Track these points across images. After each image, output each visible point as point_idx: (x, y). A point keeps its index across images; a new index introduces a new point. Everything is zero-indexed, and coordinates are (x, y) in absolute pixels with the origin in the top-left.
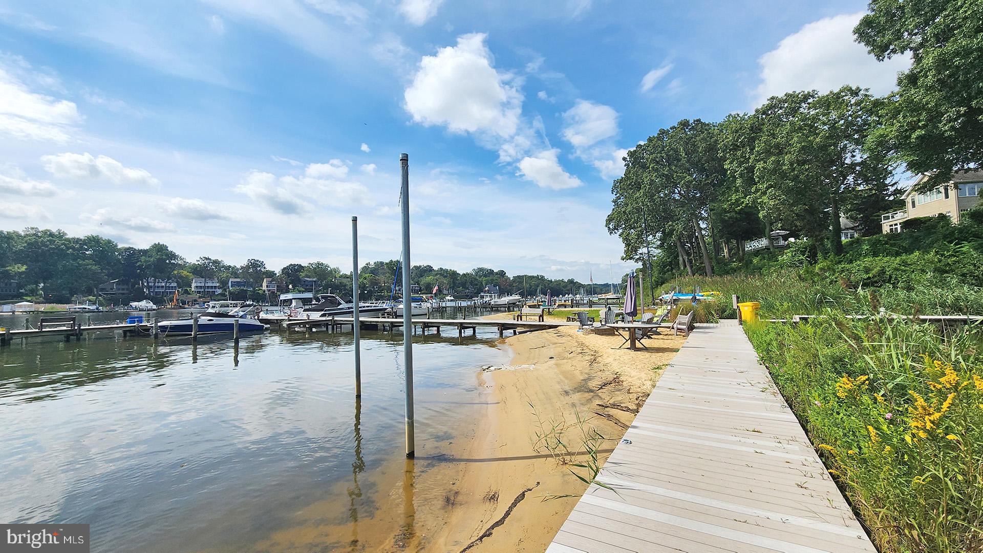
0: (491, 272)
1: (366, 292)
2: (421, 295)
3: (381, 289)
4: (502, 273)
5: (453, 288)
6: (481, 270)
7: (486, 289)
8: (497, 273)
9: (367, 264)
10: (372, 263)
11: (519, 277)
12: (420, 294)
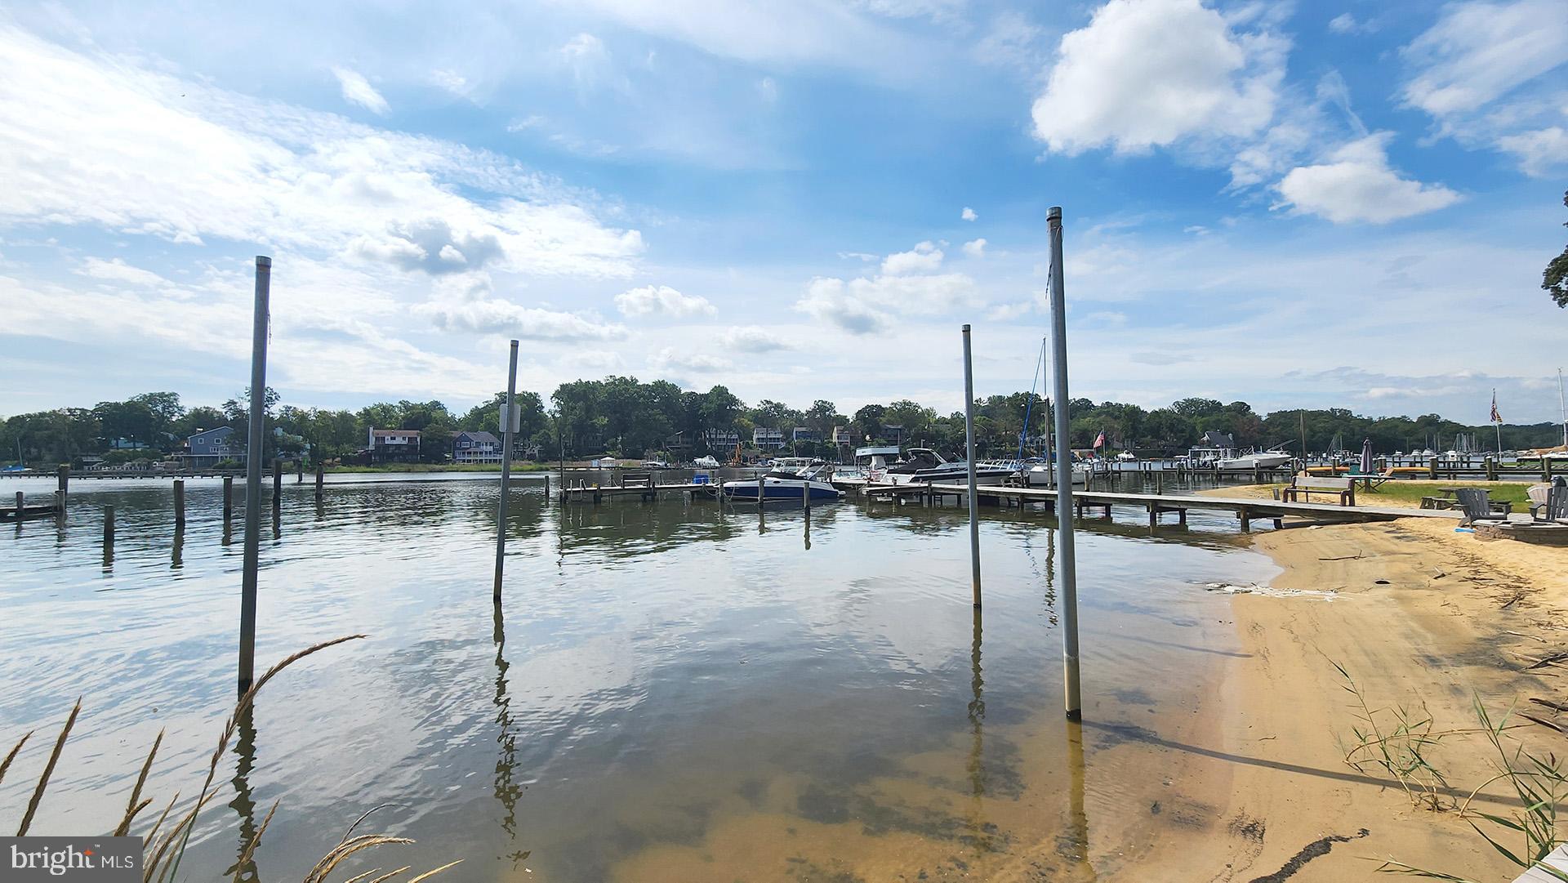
0: (1216, 406)
3: (1000, 440)
4: (1241, 409)
5: (1132, 437)
6: (1192, 403)
7: (1205, 439)
8: (1228, 409)
11: (1282, 414)
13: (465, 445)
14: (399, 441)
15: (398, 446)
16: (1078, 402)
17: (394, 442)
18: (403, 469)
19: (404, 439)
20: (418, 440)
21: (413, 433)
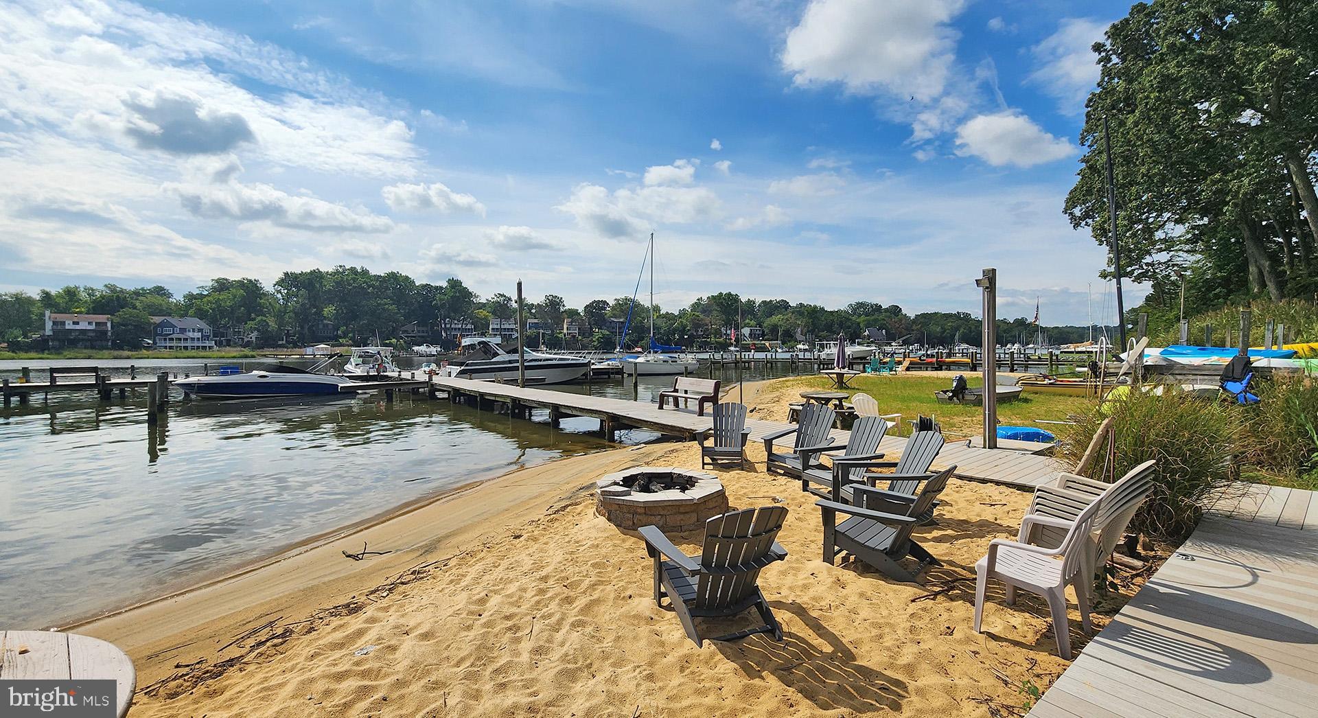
0: (878, 308)
1: (686, 337)
2: (763, 342)
3: (708, 332)
4: (895, 310)
5: (812, 332)
6: (861, 305)
7: (866, 334)
8: (886, 310)
9: (698, 300)
10: (705, 298)
11: (924, 316)
12: (761, 340)
13: (167, 330)
14: (83, 326)
15: (83, 332)
16: (778, 302)
17: (77, 327)
18: (82, 355)
19: (90, 323)
20: (109, 325)
21: (102, 318)
